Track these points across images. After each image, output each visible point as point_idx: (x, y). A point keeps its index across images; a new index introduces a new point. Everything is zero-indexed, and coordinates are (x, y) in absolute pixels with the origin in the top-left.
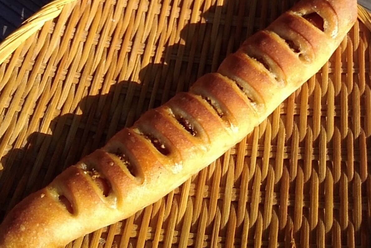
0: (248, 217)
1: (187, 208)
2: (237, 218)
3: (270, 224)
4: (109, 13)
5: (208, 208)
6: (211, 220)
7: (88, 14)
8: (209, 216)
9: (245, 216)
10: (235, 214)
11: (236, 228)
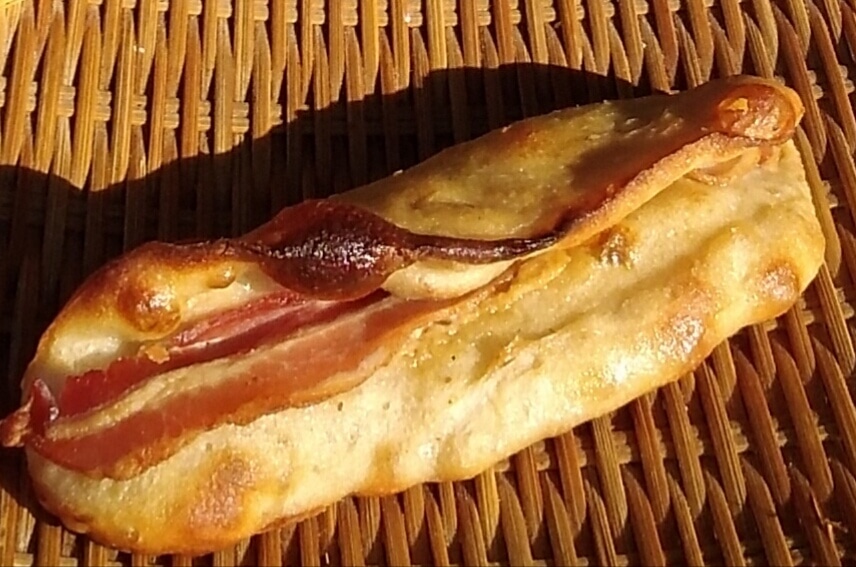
0: (680, 492)
1: (501, 503)
2: (650, 502)
3: (747, 498)
4: (122, 32)
5: (561, 493)
6: (580, 519)
7: (62, 39)
8: (571, 512)
9: (671, 493)
10: (643, 493)
11: (657, 526)
